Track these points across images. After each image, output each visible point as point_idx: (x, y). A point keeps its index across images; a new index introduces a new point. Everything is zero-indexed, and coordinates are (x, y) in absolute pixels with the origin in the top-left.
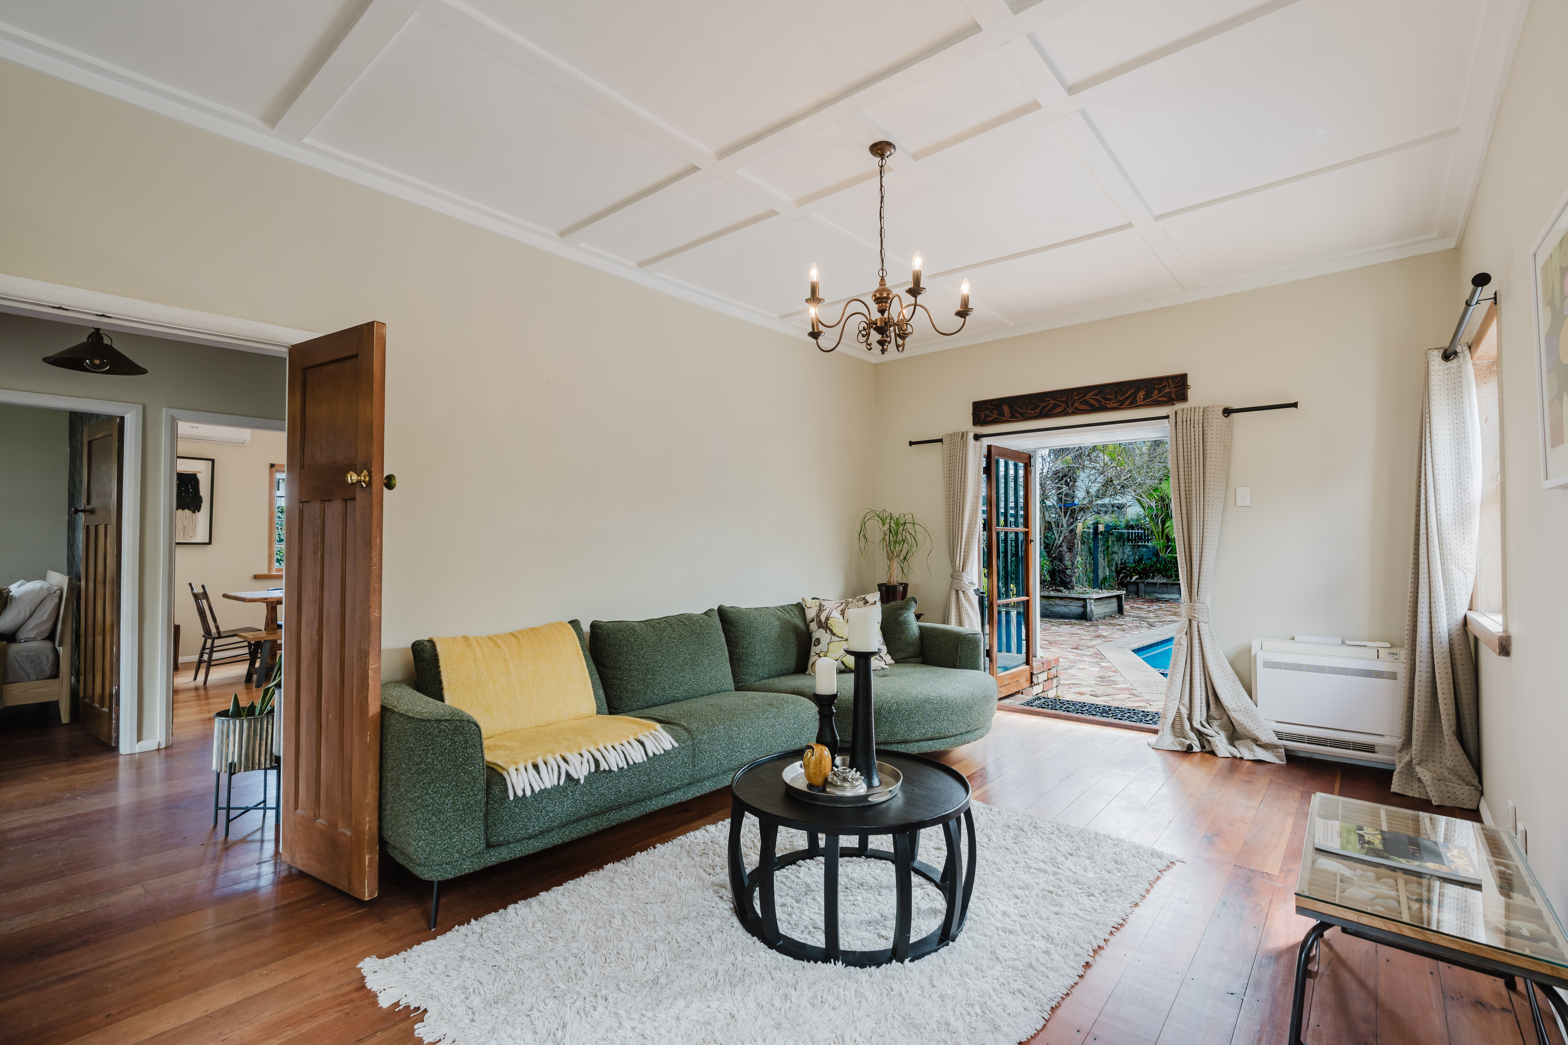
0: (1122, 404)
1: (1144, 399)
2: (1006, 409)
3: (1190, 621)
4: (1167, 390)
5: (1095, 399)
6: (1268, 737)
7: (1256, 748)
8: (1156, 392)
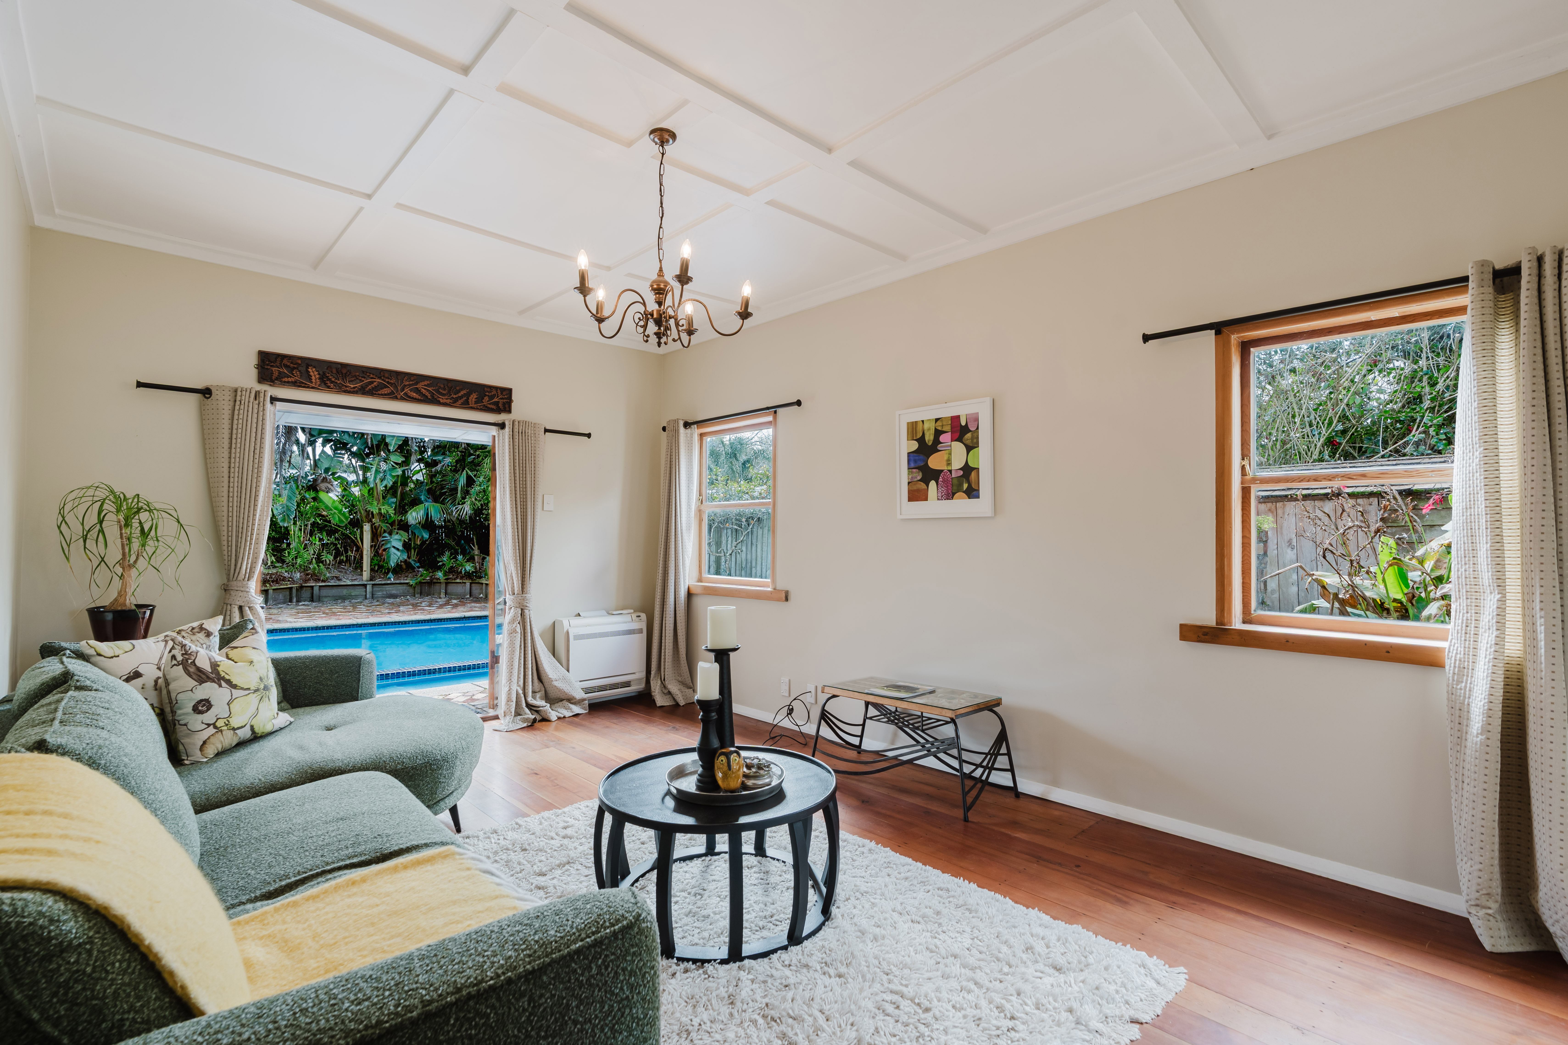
0: (455, 402)
1: (476, 403)
2: (314, 373)
3: (522, 610)
4: (496, 400)
5: (428, 390)
6: (579, 695)
7: (573, 706)
8: (486, 398)
